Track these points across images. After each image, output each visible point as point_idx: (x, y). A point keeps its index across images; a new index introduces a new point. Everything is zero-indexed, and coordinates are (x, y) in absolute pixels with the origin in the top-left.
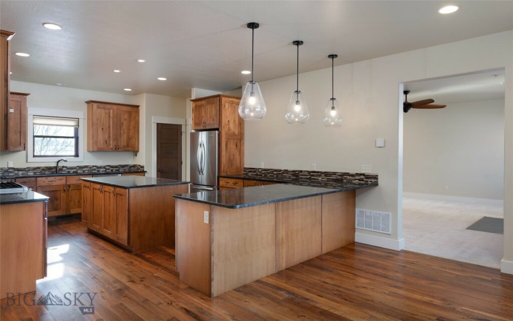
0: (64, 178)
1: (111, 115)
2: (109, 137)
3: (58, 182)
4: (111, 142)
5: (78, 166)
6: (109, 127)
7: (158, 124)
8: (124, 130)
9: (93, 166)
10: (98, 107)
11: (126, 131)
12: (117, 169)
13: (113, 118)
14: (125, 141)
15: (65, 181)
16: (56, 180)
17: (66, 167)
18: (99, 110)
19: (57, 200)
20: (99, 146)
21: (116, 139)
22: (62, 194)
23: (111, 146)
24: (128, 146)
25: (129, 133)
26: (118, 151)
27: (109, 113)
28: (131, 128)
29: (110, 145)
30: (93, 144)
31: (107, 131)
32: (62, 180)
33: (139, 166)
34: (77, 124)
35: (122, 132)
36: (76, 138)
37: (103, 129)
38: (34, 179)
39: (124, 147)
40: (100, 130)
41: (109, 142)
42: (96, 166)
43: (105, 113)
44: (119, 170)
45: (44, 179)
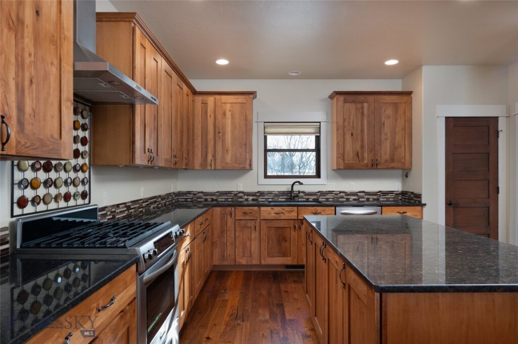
0: (295, 208)
1: (366, 112)
2: (362, 147)
3: (287, 214)
4: (366, 155)
5: (319, 192)
6: (362, 131)
7: (447, 118)
8: (386, 135)
9: (340, 192)
10: (345, 101)
11: (389, 135)
12: (375, 197)
13: (369, 116)
14: (388, 152)
15: (296, 214)
16: (284, 211)
17: (303, 192)
18: (347, 105)
19: (286, 241)
20: (346, 162)
21: (373, 150)
22: (293, 233)
23: (366, 162)
24: (392, 160)
25: (395, 139)
26: (377, 169)
27: (363, 108)
28: (398, 129)
29: (363, 159)
30: (338, 158)
31: (359, 137)
32: (292, 211)
33: (412, 193)
34: (319, 131)
35: (383, 137)
36: (318, 150)
37: (352, 134)
38: (256, 208)
39: (386, 161)
40: (348, 136)
41: (363, 155)
42: (344, 192)
43: (357, 109)
44: (378, 200)
45: (269, 208)
